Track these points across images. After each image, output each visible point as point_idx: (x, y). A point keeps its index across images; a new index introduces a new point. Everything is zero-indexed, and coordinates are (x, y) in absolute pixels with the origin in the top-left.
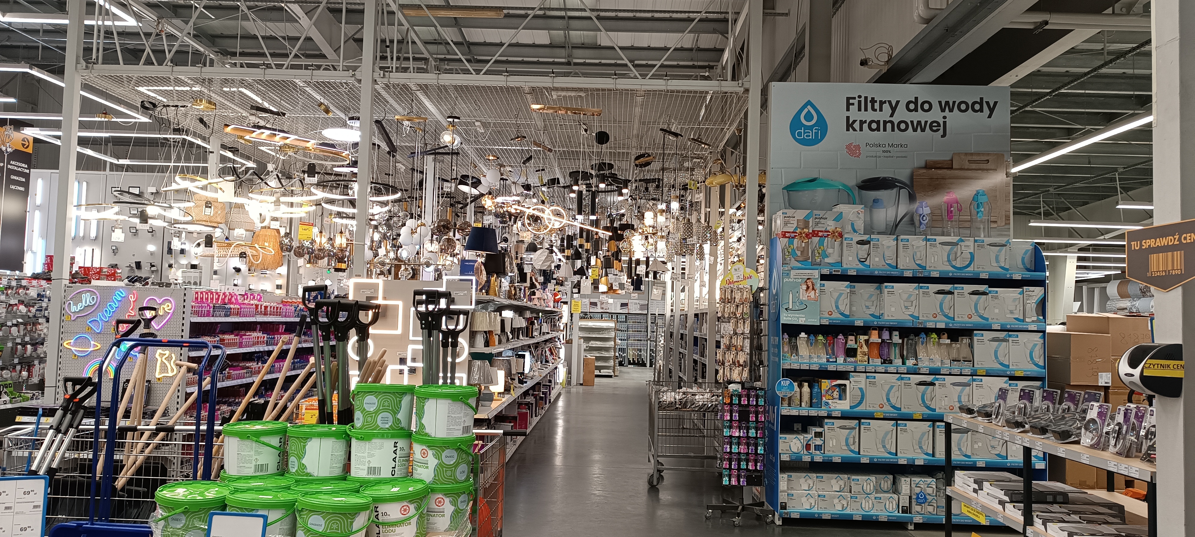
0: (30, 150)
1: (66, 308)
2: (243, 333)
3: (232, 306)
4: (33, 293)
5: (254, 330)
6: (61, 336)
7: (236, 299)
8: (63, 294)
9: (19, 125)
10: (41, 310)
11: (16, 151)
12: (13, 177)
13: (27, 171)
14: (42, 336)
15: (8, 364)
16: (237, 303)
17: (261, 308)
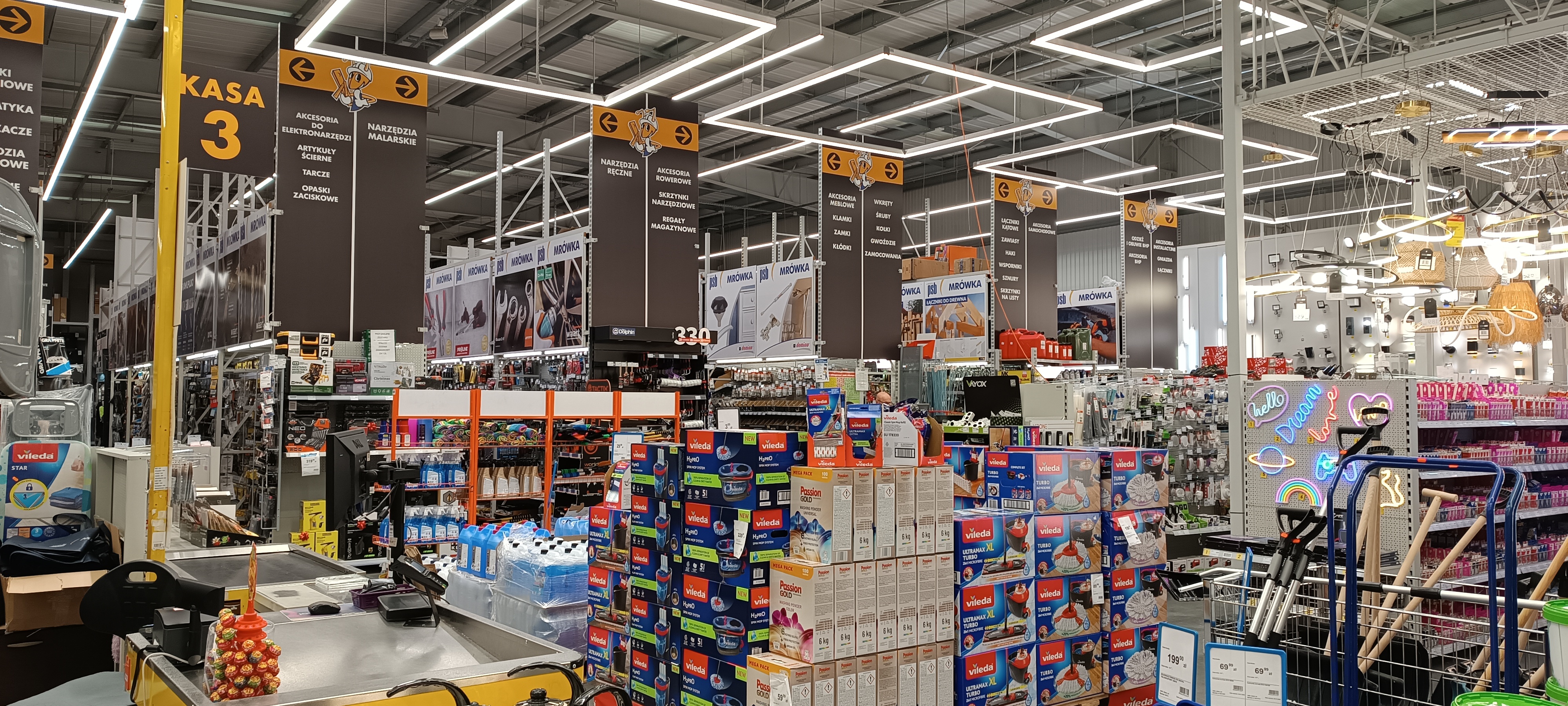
0: (1174, 225)
1: (1248, 411)
2: (1493, 443)
3: (1476, 403)
4: (1200, 394)
5: (1511, 439)
6: (1245, 448)
7: (1479, 393)
8: (1242, 394)
9: (1161, 196)
10: (1210, 415)
11: (1161, 228)
12: (1160, 259)
13: (1173, 249)
14: (1215, 446)
15: (1180, 480)
16: (1481, 399)
17: (1521, 405)
